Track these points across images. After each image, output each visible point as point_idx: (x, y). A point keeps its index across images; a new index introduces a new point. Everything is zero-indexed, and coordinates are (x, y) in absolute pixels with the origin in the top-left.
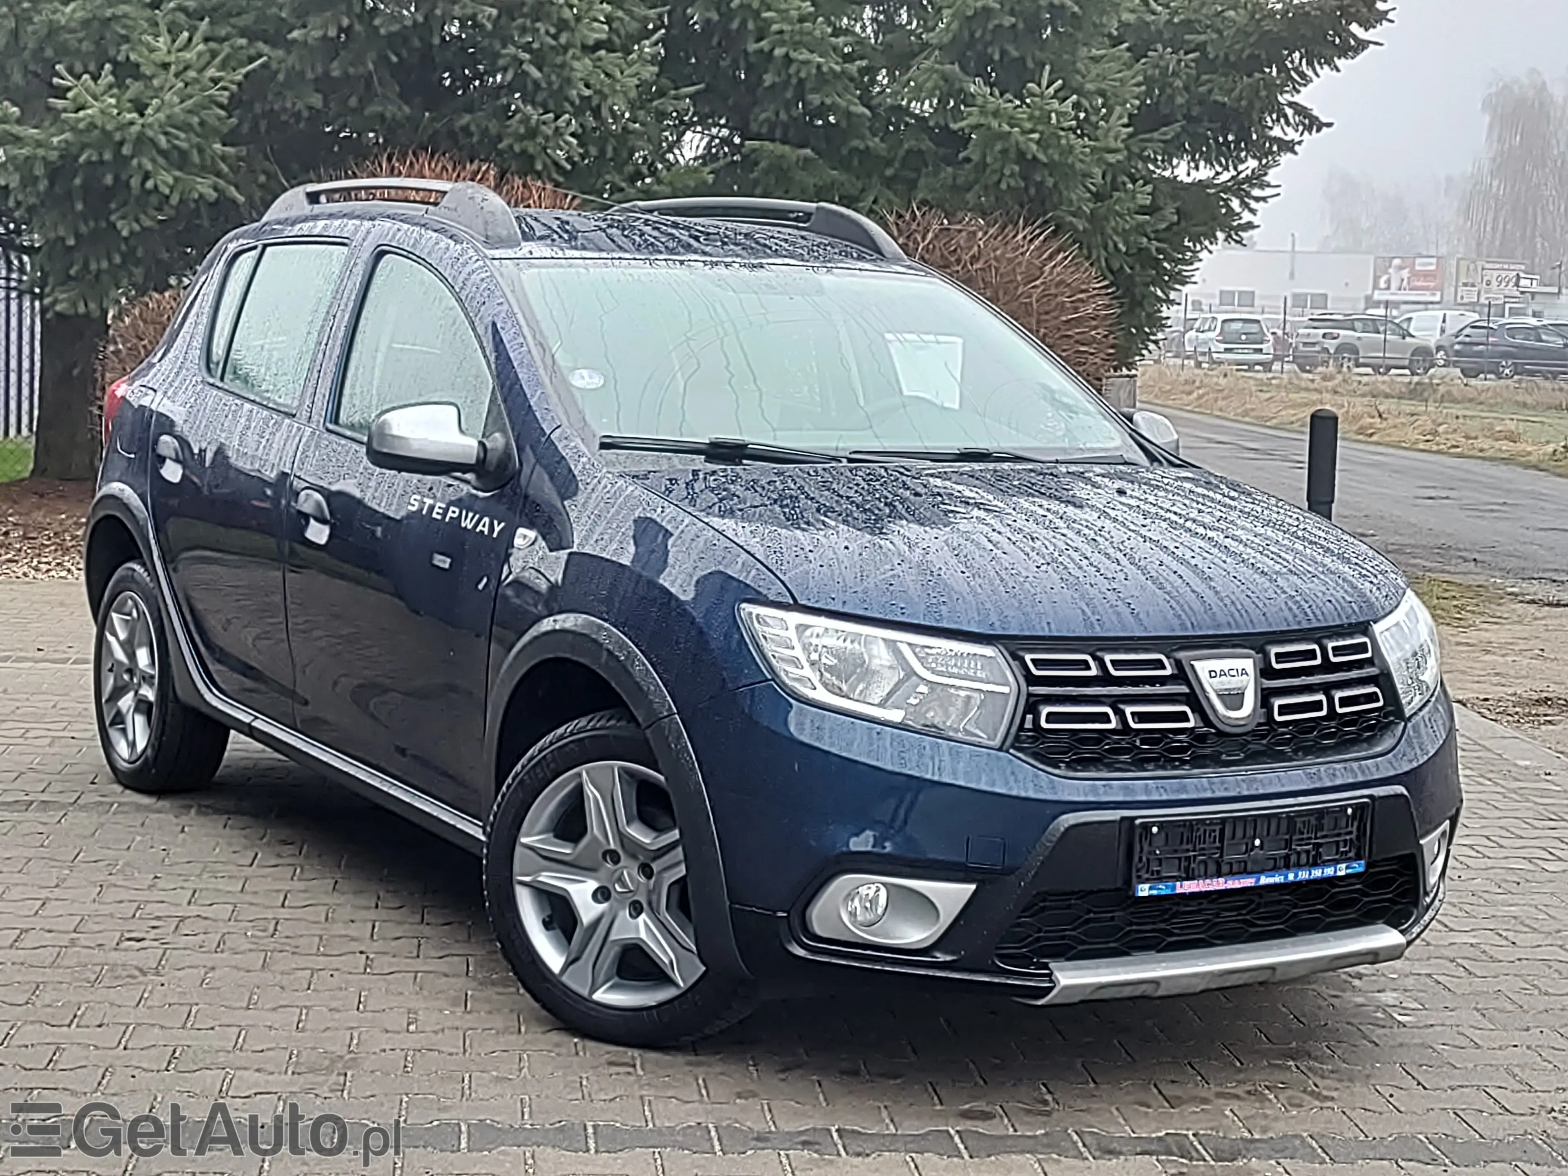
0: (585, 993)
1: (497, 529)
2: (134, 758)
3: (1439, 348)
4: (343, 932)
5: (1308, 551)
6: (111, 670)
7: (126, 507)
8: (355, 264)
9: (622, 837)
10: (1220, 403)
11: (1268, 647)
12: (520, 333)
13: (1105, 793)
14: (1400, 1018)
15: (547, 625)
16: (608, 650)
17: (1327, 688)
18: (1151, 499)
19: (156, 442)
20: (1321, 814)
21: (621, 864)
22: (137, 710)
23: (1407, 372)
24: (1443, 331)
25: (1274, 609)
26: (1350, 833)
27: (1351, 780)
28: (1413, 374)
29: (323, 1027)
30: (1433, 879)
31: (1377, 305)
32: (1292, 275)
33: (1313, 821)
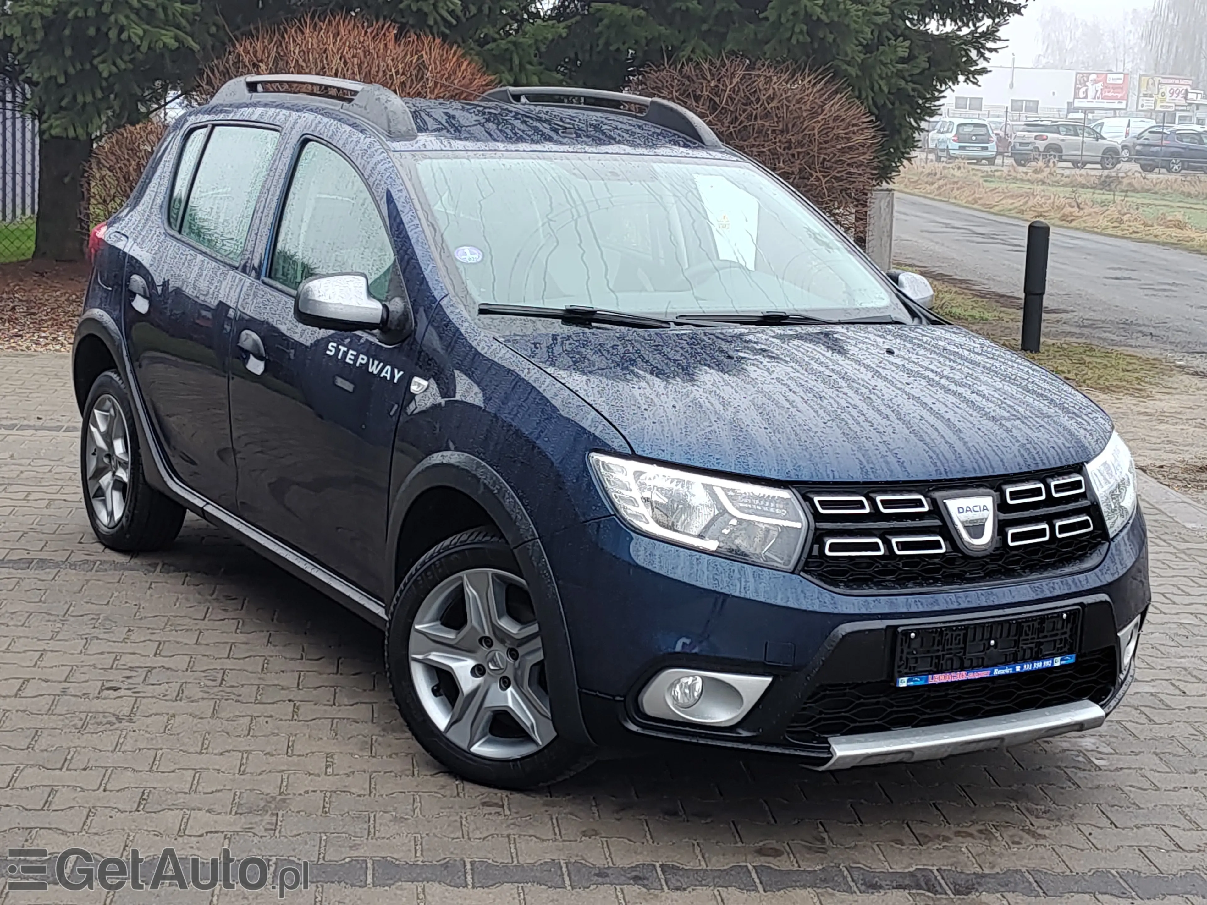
0: (464, 745)
1: (397, 376)
2: (112, 525)
3: (1124, 147)
4: (276, 682)
5: (1037, 403)
6: (94, 454)
7: (105, 329)
8: (285, 148)
9: (495, 629)
10: (956, 193)
11: (1004, 487)
12: (416, 216)
13: (875, 606)
14: (1097, 762)
15: (437, 458)
16: (485, 484)
17: (1050, 519)
18: (914, 357)
19: (129, 279)
20: (1042, 619)
21: (493, 648)
22: (114, 488)
23: (1099, 166)
24: (1127, 134)
25: (1010, 456)
26: (1065, 633)
27: (1067, 591)
28: (1104, 168)
29: (259, 771)
30: (1126, 660)
31: (1076, 110)
32: (1012, 86)
33: (1036, 625)
